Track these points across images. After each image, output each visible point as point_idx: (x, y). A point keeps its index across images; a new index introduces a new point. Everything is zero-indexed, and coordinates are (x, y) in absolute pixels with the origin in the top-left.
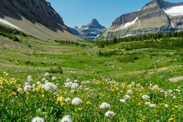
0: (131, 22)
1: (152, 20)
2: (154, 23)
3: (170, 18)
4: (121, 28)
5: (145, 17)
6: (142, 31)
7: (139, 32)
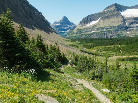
0: (95, 21)
1: (112, 20)
2: (113, 22)
3: (125, 18)
4: (88, 26)
5: (106, 18)
6: (103, 29)
7: (101, 29)
